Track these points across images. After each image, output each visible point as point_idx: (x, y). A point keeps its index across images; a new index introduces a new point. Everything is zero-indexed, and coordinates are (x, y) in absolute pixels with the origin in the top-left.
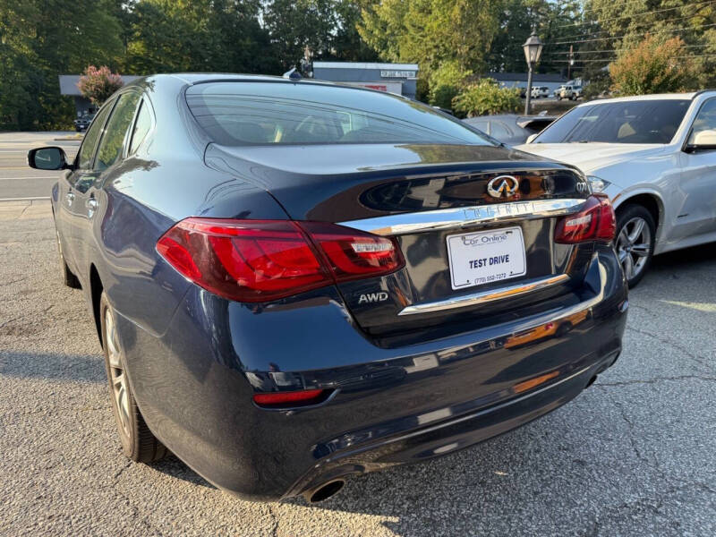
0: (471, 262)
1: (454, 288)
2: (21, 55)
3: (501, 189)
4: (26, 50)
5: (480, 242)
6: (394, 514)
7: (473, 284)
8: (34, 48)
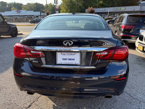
0: (63, 59)
1: (57, 63)
2: (81, 6)
3: (67, 43)
4: (81, 5)
5: (66, 55)
6: (57, 104)
7: (63, 64)
8: (82, 4)
